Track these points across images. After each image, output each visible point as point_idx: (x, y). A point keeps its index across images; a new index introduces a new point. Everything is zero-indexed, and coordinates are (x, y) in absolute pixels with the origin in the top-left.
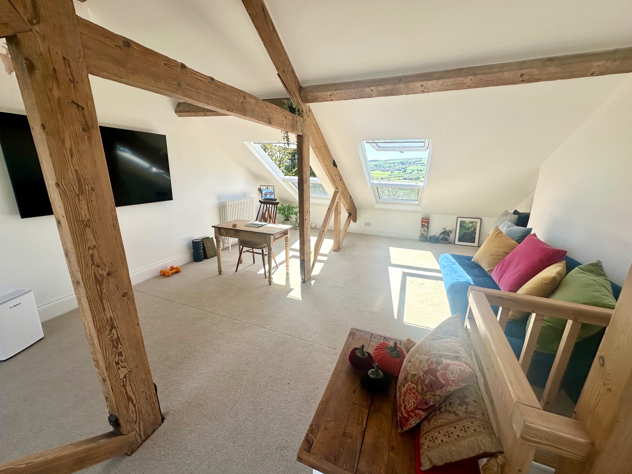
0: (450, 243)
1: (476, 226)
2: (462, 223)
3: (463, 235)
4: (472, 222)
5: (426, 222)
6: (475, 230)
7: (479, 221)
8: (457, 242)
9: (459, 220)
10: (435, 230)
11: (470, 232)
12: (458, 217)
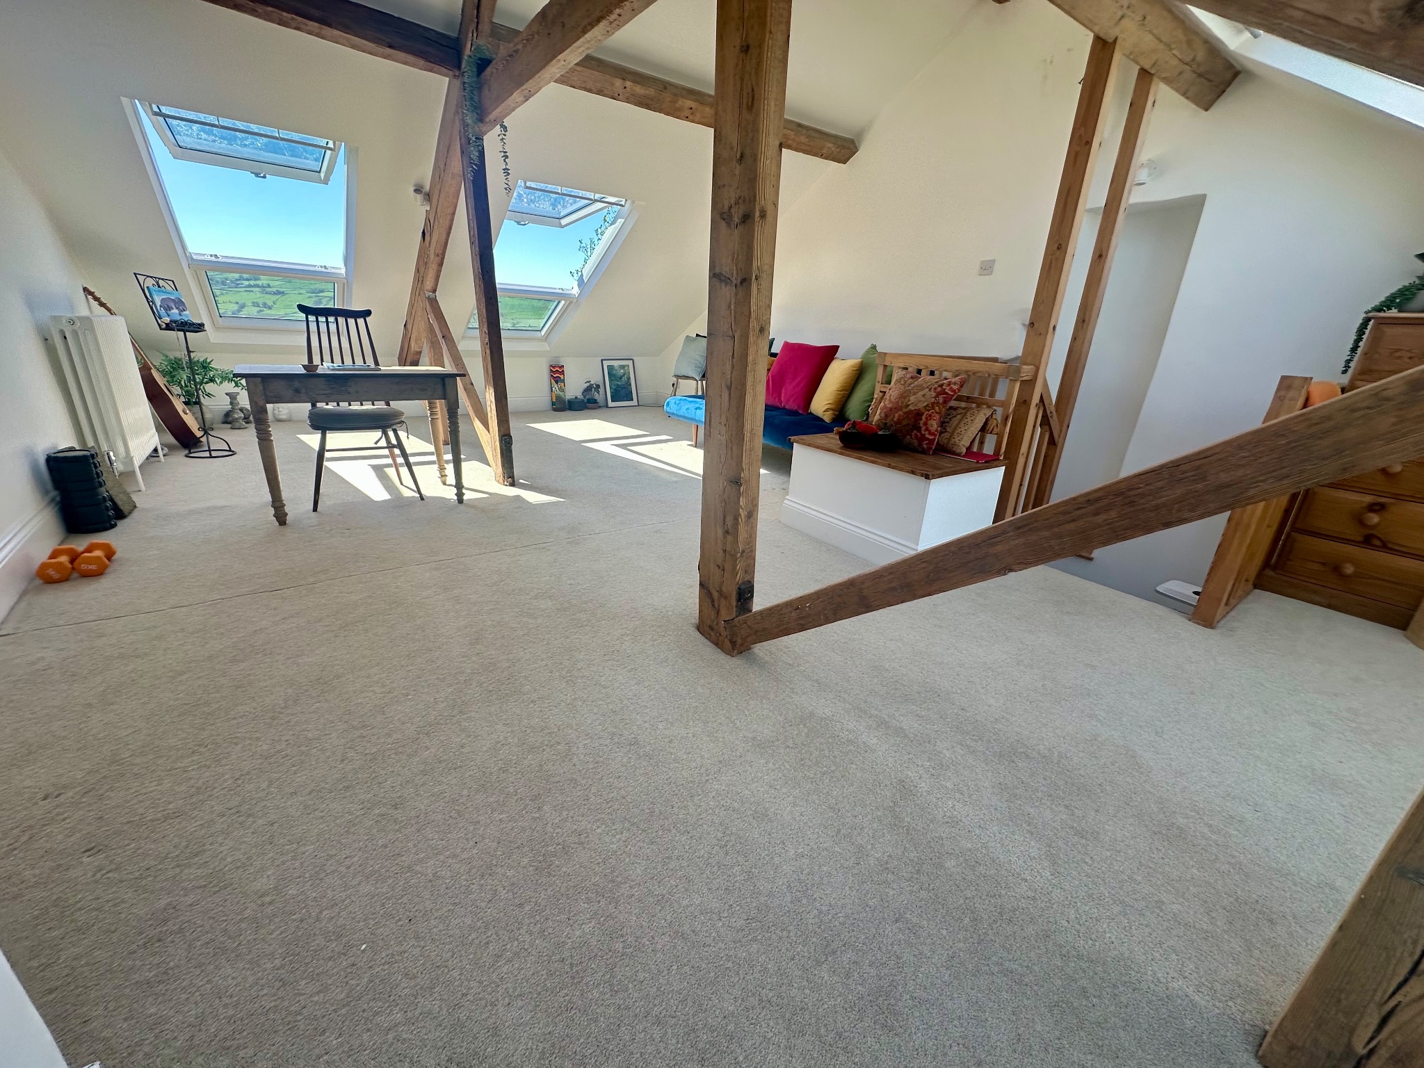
0: (600, 407)
1: (629, 373)
2: (610, 368)
3: (615, 389)
4: (623, 367)
5: (557, 373)
6: (629, 378)
7: (630, 363)
8: (611, 404)
9: (606, 364)
10: (573, 388)
11: (623, 383)
12: (602, 360)
